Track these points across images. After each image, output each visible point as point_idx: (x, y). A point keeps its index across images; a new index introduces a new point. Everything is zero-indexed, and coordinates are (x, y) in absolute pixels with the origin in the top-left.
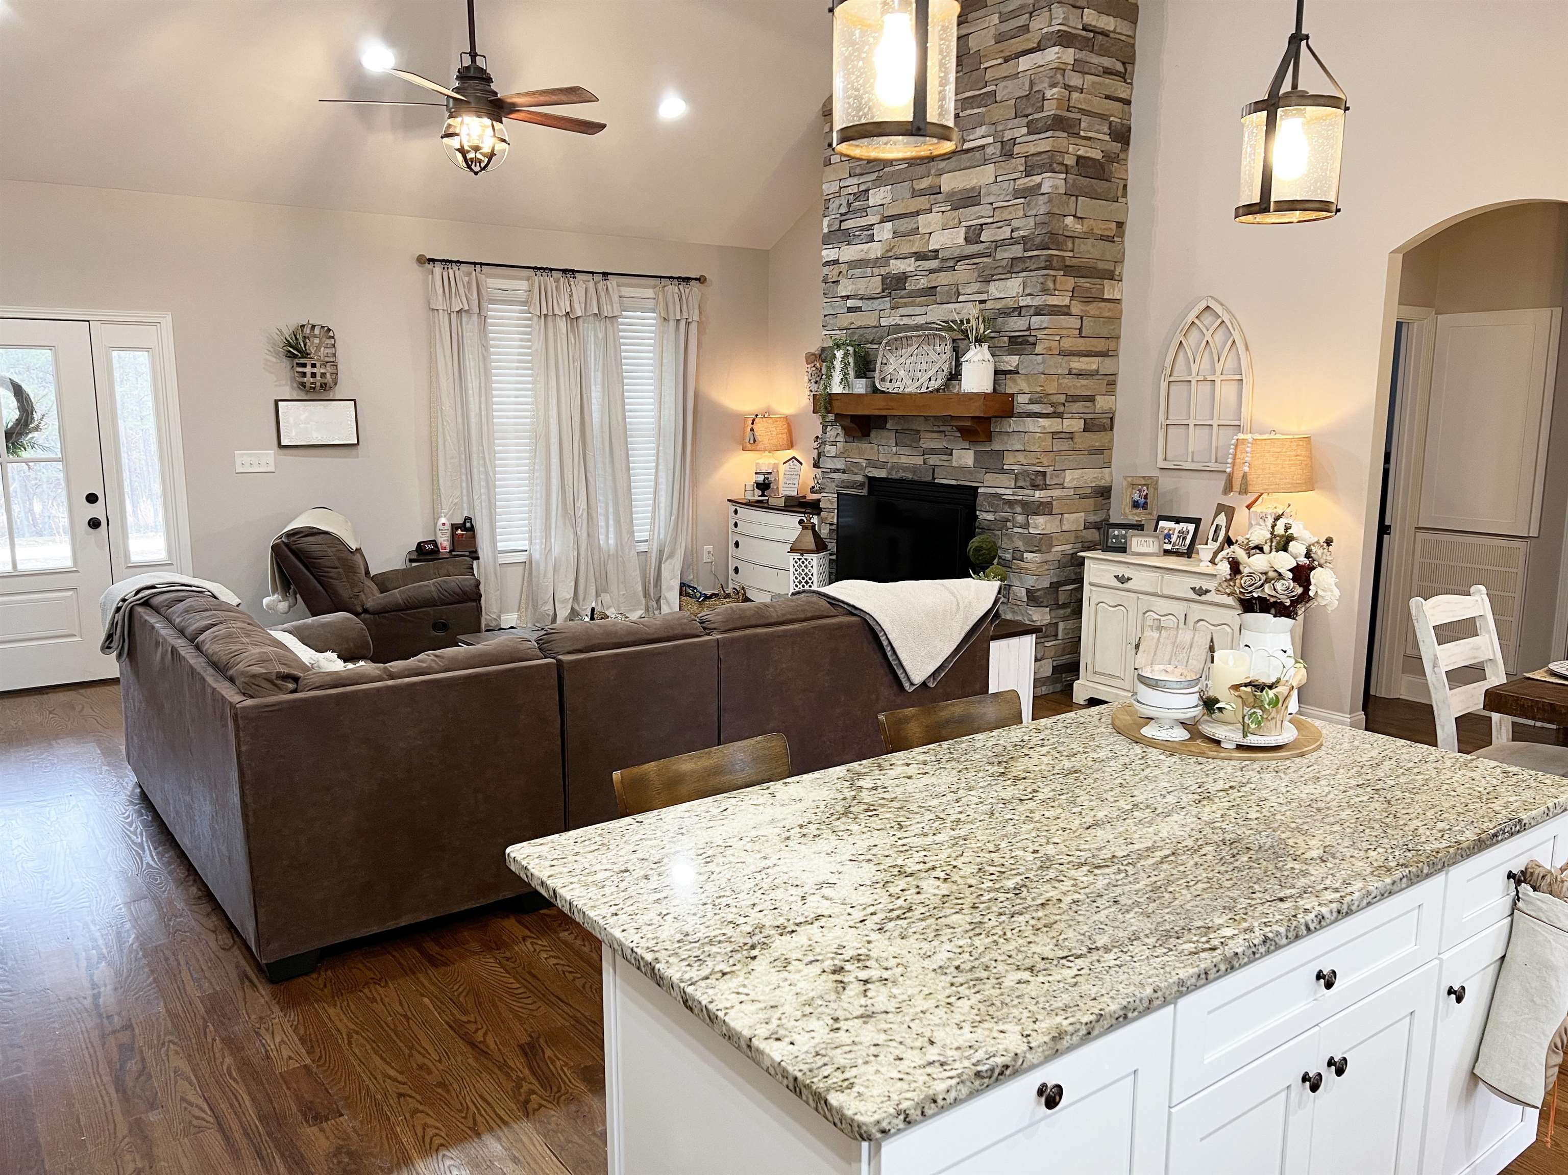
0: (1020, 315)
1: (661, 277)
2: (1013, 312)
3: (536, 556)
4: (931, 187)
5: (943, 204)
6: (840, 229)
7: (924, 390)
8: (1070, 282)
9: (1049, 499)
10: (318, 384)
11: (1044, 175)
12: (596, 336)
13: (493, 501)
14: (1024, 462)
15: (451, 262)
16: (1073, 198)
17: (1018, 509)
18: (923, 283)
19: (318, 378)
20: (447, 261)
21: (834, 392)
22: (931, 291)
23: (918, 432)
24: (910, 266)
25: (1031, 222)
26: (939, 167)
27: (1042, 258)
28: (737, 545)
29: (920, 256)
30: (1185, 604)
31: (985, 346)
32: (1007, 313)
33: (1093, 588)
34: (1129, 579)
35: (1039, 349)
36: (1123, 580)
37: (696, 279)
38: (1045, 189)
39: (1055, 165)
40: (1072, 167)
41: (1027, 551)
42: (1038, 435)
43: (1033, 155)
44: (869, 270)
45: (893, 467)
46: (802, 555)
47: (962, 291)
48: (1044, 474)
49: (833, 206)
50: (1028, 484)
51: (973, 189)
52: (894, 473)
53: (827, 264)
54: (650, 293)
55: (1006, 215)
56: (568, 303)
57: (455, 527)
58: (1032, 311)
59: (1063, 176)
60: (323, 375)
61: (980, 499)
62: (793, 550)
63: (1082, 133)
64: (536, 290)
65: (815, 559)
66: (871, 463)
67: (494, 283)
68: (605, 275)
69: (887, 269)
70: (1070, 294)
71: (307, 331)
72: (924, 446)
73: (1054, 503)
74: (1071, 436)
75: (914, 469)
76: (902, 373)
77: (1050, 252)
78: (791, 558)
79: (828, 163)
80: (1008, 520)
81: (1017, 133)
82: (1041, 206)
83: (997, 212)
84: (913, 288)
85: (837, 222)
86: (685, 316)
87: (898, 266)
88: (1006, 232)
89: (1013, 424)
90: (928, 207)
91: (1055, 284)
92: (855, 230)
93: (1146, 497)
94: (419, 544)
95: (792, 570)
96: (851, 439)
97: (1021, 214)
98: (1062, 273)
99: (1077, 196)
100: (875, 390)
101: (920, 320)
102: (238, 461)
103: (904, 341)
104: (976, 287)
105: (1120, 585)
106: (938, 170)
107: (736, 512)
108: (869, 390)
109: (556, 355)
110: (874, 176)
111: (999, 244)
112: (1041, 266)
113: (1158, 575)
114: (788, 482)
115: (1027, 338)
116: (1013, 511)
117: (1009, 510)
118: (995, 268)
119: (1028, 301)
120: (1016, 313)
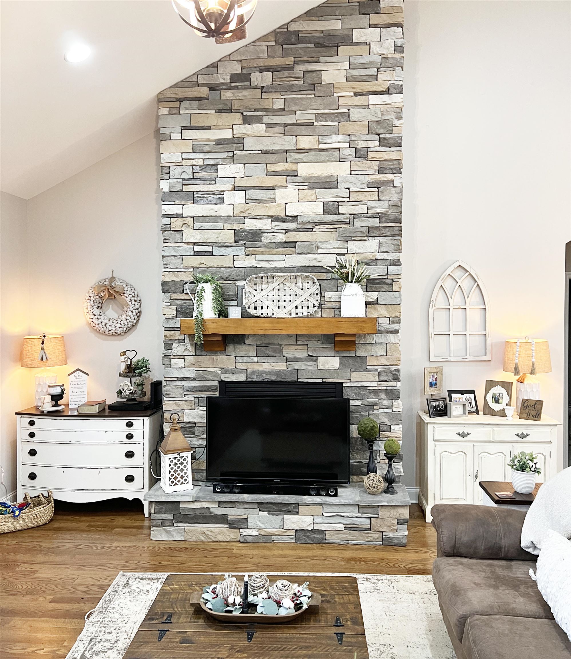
0: (377, 265)
2: (371, 262)
4: (287, 170)
5: (300, 184)
6: (182, 191)
7: (293, 315)
11: (395, 175)
14: (387, 363)
17: (383, 396)
18: (281, 238)
21: (206, 316)
22: (288, 244)
23: (281, 345)
24: (266, 225)
25: (386, 204)
28: (32, 453)
29: (276, 219)
30: (510, 445)
31: (360, 285)
32: (364, 263)
33: (436, 443)
34: (468, 434)
35: (395, 288)
36: (463, 435)
38: (397, 184)
41: (392, 425)
43: (385, 160)
44: (219, 225)
45: (253, 373)
46: (179, 454)
47: (320, 246)
48: (399, 370)
49: (175, 172)
51: (331, 176)
52: (253, 377)
53: (167, 216)
55: (362, 197)
58: (388, 263)
61: (345, 390)
69: (241, 226)
72: (286, 355)
75: (278, 373)
76: (266, 302)
79: (166, 138)
80: (376, 404)
81: (371, 144)
82: (393, 195)
83: (353, 195)
84: (269, 241)
85: (180, 185)
87: (250, 225)
88: (362, 209)
89: (377, 338)
90: (286, 184)
92: (201, 193)
93: (436, 380)
96: (204, 353)
97: (375, 198)
101: (281, 265)
103: (265, 279)
104: (336, 244)
105: (461, 439)
106: (295, 159)
107: (31, 423)
110: (225, 155)
111: (356, 216)
112: (394, 233)
113: (490, 429)
114: (76, 391)
115: (384, 280)
116: (379, 398)
117: (374, 397)
118: (355, 232)
119: (385, 256)
120: (374, 264)
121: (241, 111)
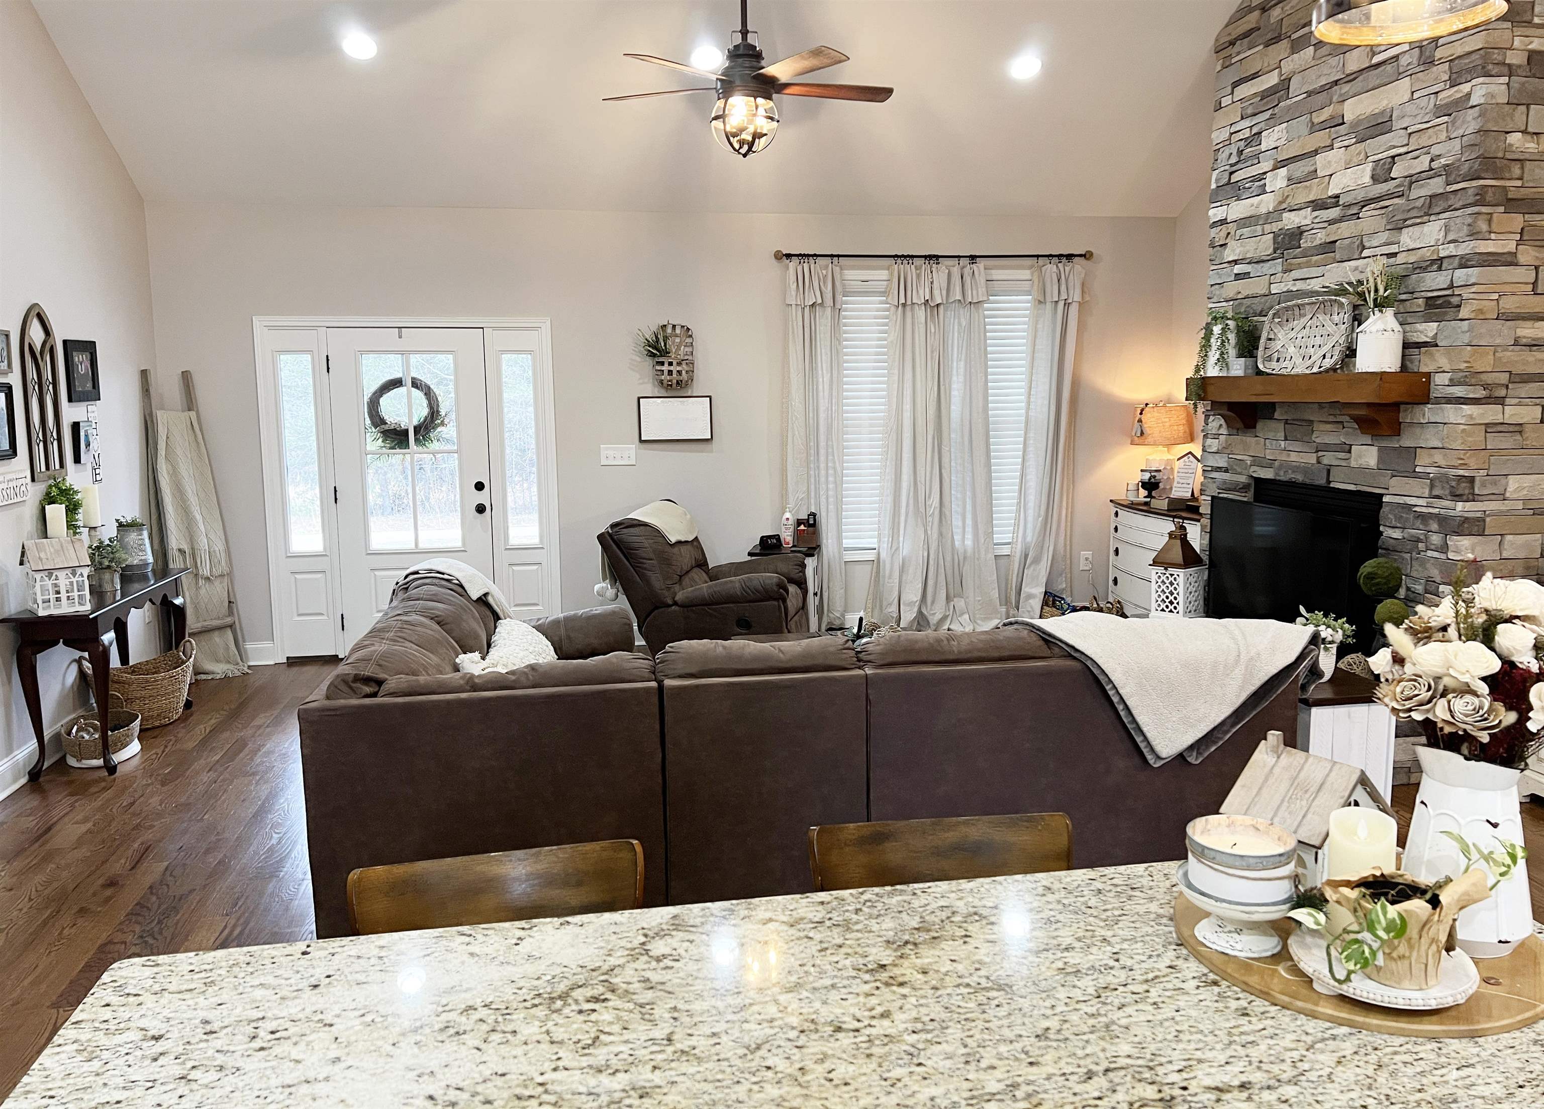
0: (1440, 269)
1: (1038, 256)
2: (1431, 265)
3: (883, 555)
4: (1332, 117)
5: (1346, 137)
6: (1229, 183)
7: (1315, 370)
8: (1518, 220)
9: (1479, 515)
10: (674, 381)
11: (1474, 82)
12: (960, 324)
13: (839, 497)
14: (1443, 463)
15: (808, 256)
16: (1523, 108)
17: (1434, 526)
18: (1321, 237)
19: (675, 376)
20: (804, 255)
21: (1209, 374)
22: (1329, 247)
23: (1312, 421)
24: (1305, 218)
25: (1457, 144)
26: (1343, 91)
27: (1470, 192)
28: (1117, 552)
29: (1318, 205)
31: (1389, 312)
32: (1422, 267)
35: (1464, 313)
37: (1080, 256)
38: (1474, 101)
39: (1490, 67)
40: (1520, 66)
41: (1444, 583)
42: (1462, 427)
43: (1459, 57)
44: (1259, 228)
45: (1281, 467)
46: (1166, 569)
47: (1367, 244)
48: (1472, 480)
49: (1223, 156)
50: (1447, 492)
51: (1382, 113)
52: (1282, 473)
53: (1214, 225)
54: (1026, 274)
55: (1424, 140)
56: (927, 290)
57: (799, 522)
58: (1456, 262)
59: (1505, 79)
60: (679, 372)
61: (1385, 510)
62: (1155, 563)
63: (1536, 20)
64: (896, 280)
65: (1181, 575)
66: (1258, 461)
67: (853, 274)
68: (973, 258)
69: (1280, 225)
70: (1518, 237)
71: (669, 330)
72: (1318, 440)
73: (1488, 519)
74: (1519, 428)
75: (1306, 470)
76: (1292, 350)
77: (1482, 182)
78: (1154, 572)
79: (1219, 107)
80: (1418, 540)
82: (1470, 123)
83: (1414, 138)
84: (1309, 244)
85: (1226, 175)
86: (1064, 296)
87: (1292, 220)
88: (1423, 163)
89: (1428, 413)
90: (1328, 143)
91: (1490, 225)
92: (1245, 181)
94: (762, 538)
95: (1154, 587)
96: (1235, 432)
97: (1443, 136)
98: (1502, 209)
99: (1528, 106)
100: (1259, 373)
101: (1316, 284)
102: (603, 454)
103: (1297, 310)
104: (1384, 237)
106: (1341, 95)
107: (1117, 514)
108: (1250, 371)
109: (913, 346)
110: (1267, 115)
111: (1414, 179)
112: (1469, 201)
114: (1182, 481)
115: (1449, 298)
116: (1427, 529)
117: (1421, 527)
118: (1409, 210)
119: (1451, 250)
120: (1435, 267)
121: (1289, 34)
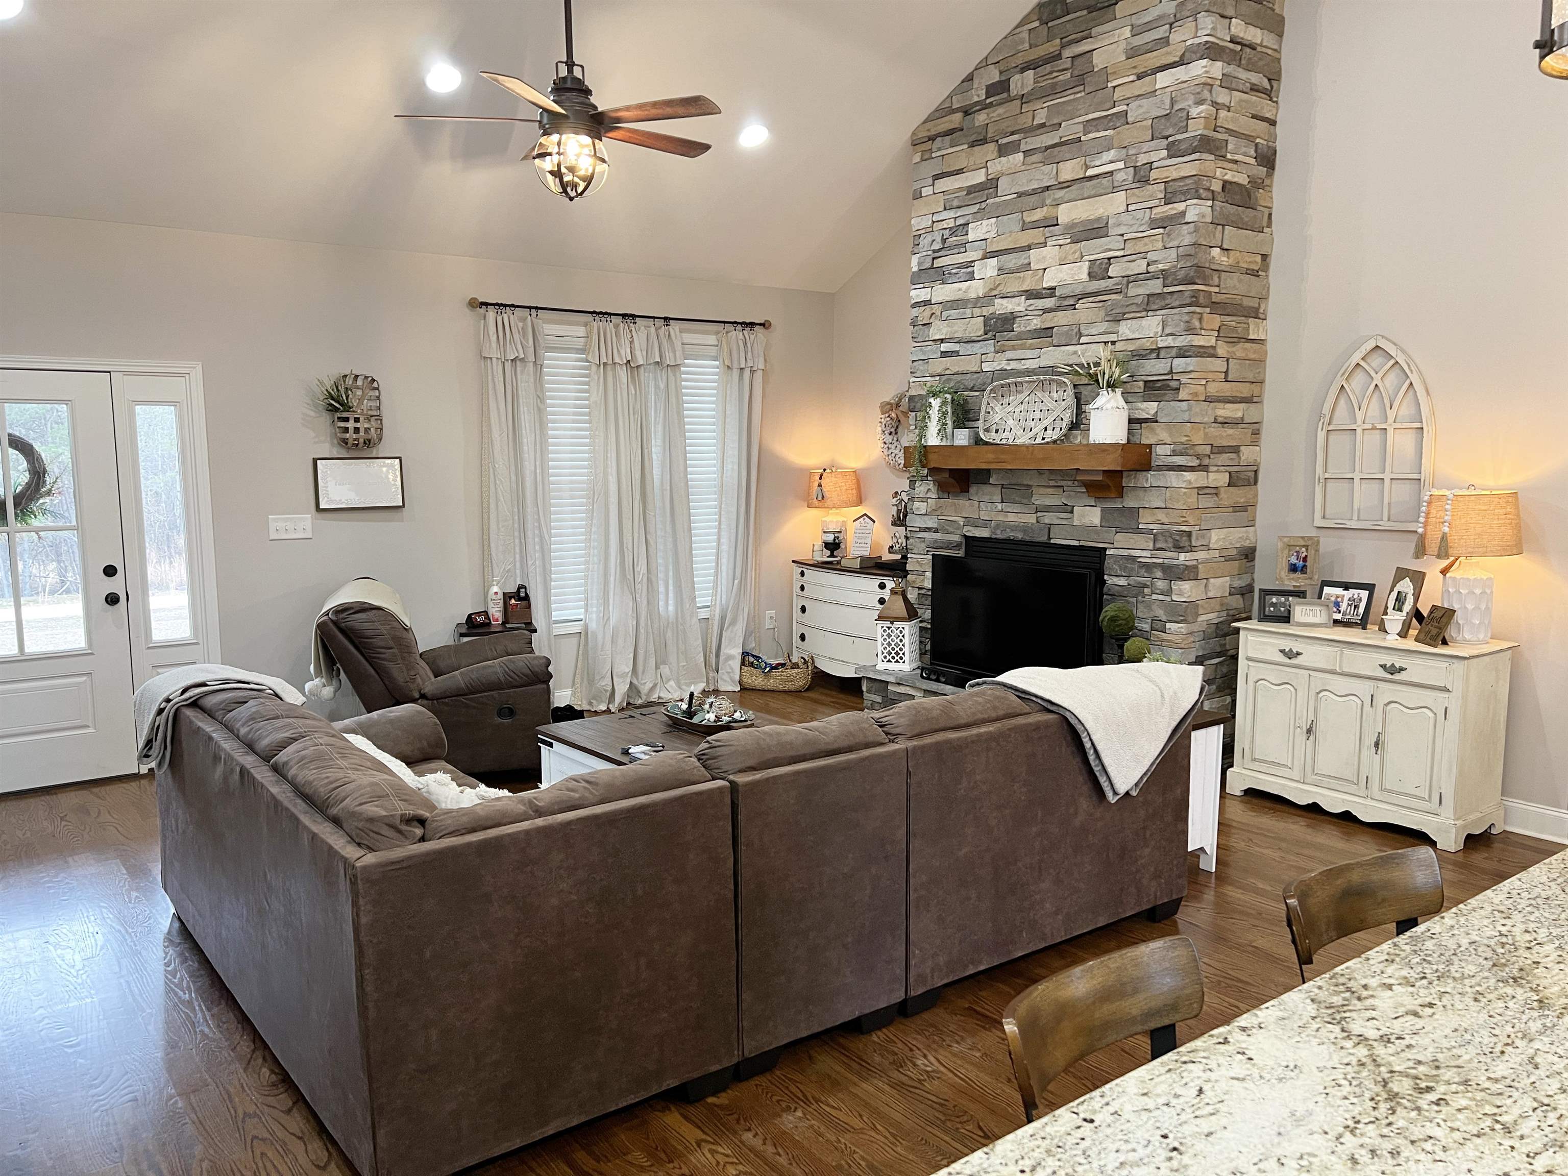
0: (1158, 357)
1: (724, 322)
2: (1150, 353)
3: (593, 626)
4: (1045, 218)
5: (1061, 237)
6: (932, 268)
7: (1039, 440)
8: (1217, 320)
9: (1194, 563)
10: (362, 440)
11: (1188, 202)
12: (657, 387)
13: (548, 566)
14: (1166, 520)
15: (505, 306)
16: (1220, 227)
17: (1159, 574)
18: (1036, 323)
19: (362, 433)
20: (502, 305)
21: (930, 444)
22: (1047, 332)
23: (1030, 486)
24: (1019, 305)
25: (1173, 254)
26: (1056, 197)
27: (1187, 294)
28: (803, 609)
29: (1031, 295)
30: (1371, 683)
31: (1119, 391)
32: (1140, 355)
33: (1250, 663)
34: (1298, 654)
35: (1182, 395)
36: (1290, 655)
37: (760, 324)
38: (1189, 217)
39: (1201, 191)
40: (1219, 193)
41: (1170, 621)
42: (1184, 490)
43: (1175, 180)
44: (968, 311)
45: (997, 526)
46: (892, 623)
47: (1083, 332)
48: (1189, 534)
49: (925, 242)
50: (1170, 545)
51: (1098, 219)
52: (999, 532)
53: (916, 305)
54: (712, 339)
55: (1140, 246)
56: (628, 350)
57: (507, 597)
58: (1174, 352)
59: (1210, 203)
60: (367, 430)
61: (1108, 562)
62: (880, 618)
63: (1229, 156)
64: (595, 337)
65: (907, 628)
66: (969, 521)
67: (551, 328)
68: (666, 319)
69: (991, 310)
70: (1216, 334)
71: (349, 381)
72: (1037, 503)
73: (1200, 566)
74: (1215, 491)
75: (1025, 528)
76: (1011, 422)
77: (1197, 287)
78: (879, 626)
79: (918, 195)
80: (1146, 586)
81: (1153, 157)
82: (1184, 237)
83: (1129, 244)
84: (1023, 329)
85: (929, 259)
86: (750, 364)
87: (1003, 306)
88: (1140, 266)
89: (1151, 478)
90: (1042, 240)
91: (1200, 322)
92: (950, 267)
93: (1305, 559)
94: (470, 616)
95: (880, 640)
96: (946, 496)
97: (1160, 245)
98: (1208, 310)
99: (1223, 225)
100: (978, 441)
101: (1032, 364)
102: (272, 526)
103: (1013, 388)
104: (1104, 327)
105: (1287, 661)
106: (1055, 200)
107: (802, 574)
108: (972, 441)
109: (616, 408)
110: (975, 208)
111: (1131, 279)
112: (1185, 302)
113: (1336, 649)
114: (860, 541)
115: (1168, 382)
116: (1153, 576)
117: (1146, 575)
118: (1128, 306)
119: (1169, 341)
120: (1154, 355)
121: (996, 139)
